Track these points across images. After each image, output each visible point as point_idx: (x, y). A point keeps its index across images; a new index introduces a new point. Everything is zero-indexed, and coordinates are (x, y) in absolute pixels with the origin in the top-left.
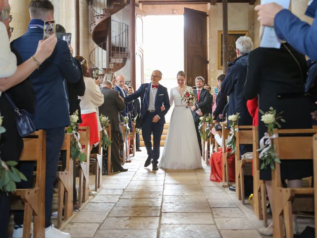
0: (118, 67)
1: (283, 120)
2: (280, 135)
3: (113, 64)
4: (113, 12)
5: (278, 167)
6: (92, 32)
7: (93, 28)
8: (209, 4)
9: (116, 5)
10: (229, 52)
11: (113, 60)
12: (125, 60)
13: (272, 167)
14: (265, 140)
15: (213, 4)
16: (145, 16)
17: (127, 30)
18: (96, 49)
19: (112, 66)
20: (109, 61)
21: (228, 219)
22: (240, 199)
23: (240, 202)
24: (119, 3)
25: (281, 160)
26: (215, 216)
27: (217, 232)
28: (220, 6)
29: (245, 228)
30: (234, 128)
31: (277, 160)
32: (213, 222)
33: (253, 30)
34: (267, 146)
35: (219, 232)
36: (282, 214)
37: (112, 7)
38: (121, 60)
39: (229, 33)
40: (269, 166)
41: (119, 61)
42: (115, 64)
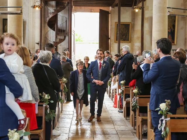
0: (61, 41)
1: (140, 92)
2: (140, 98)
3: (59, 40)
4: (59, 11)
5: (138, 109)
6: (47, 21)
7: (48, 19)
8: (111, 7)
9: (61, 7)
10: (121, 33)
11: (59, 37)
12: (65, 37)
13: (136, 109)
14: (134, 99)
15: (113, 7)
16: (76, 12)
17: (67, 21)
18: (50, 31)
19: (58, 40)
20: (56, 37)
21: (120, 126)
22: (125, 117)
23: (125, 119)
24: (62, 7)
25: (139, 107)
26: (115, 125)
27: (116, 132)
28: (116, 8)
29: (126, 130)
30: (123, 87)
31: (138, 107)
32: (114, 128)
33: (134, 21)
34: (135, 101)
35: (117, 132)
36: (139, 126)
37: (58, 8)
38: (63, 37)
39: (121, 23)
40: (135, 109)
41: (62, 37)
42: (60, 39)
